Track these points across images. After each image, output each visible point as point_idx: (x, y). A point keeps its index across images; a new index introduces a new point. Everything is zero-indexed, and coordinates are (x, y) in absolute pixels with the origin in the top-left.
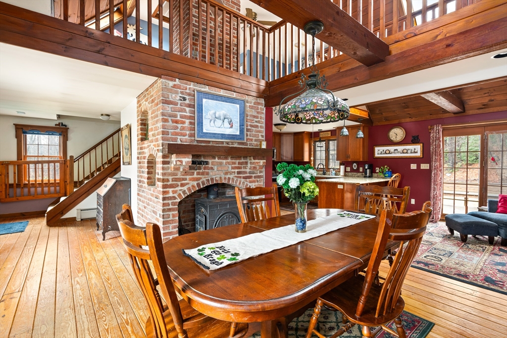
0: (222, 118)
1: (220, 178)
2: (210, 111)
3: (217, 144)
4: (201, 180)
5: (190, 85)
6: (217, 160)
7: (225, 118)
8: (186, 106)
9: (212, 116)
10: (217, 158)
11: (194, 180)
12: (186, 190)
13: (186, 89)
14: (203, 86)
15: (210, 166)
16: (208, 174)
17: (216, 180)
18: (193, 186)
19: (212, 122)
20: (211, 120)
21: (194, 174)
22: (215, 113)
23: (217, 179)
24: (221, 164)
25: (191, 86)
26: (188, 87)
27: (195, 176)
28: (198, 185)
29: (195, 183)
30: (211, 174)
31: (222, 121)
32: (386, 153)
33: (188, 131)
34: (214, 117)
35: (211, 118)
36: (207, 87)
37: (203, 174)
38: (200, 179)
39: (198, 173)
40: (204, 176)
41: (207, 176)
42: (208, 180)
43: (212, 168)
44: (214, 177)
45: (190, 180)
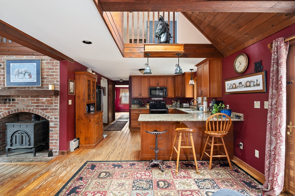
0: (24, 73)
1: (23, 109)
2: (15, 70)
3: (21, 89)
4: (10, 110)
5: (4, 57)
6: (21, 98)
7: (26, 73)
8: (1, 69)
9: (16, 73)
10: (21, 97)
11: (6, 109)
12: (2, 115)
13: (2, 60)
14: (12, 56)
15: (16, 101)
16: (15, 106)
17: (20, 110)
18: (6, 113)
19: (17, 76)
20: (16, 75)
21: (6, 106)
22: (19, 71)
23: (21, 109)
24: (24, 100)
25: (5, 58)
26: (3, 58)
27: (7, 107)
28: (9, 112)
29: (7, 111)
30: (17, 106)
31: (23, 75)
32: (233, 88)
33: (2, 82)
34: (18, 73)
35: (16, 74)
36: (15, 56)
37: (11, 106)
38: (10, 109)
39: (9, 106)
40: (12, 108)
41: (14, 107)
42: (15, 110)
43: (18, 103)
44: (19, 108)
45: (4, 109)
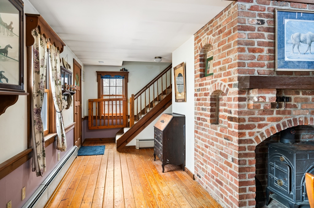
0: (308, 41)
1: (306, 118)
2: (293, 33)
3: (301, 75)
4: (282, 121)
5: (269, 5)
6: (301, 95)
7: (312, 41)
8: (264, 31)
9: (295, 40)
10: (301, 93)
11: (273, 120)
12: (265, 133)
13: (264, 10)
14: (284, 3)
15: (292, 103)
16: (290, 113)
17: (300, 121)
18: (272, 128)
19: (296, 47)
20: (294, 45)
21: (273, 114)
22: (299, 36)
23: (301, 119)
24: (306, 100)
25: (271, 6)
26: (267, 6)
27: (275, 115)
28: (278, 126)
29: (274, 124)
30: (294, 113)
31: (307, 46)
33: (266, 60)
34: (298, 40)
35: (294, 42)
36: (289, 3)
37: (284, 113)
38: (280, 119)
39: (278, 113)
40: (285, 116)
41: (288, 116)
42: (290, 121)
43: (295, 106)
44: (297, 117)
45: (269, 120)
